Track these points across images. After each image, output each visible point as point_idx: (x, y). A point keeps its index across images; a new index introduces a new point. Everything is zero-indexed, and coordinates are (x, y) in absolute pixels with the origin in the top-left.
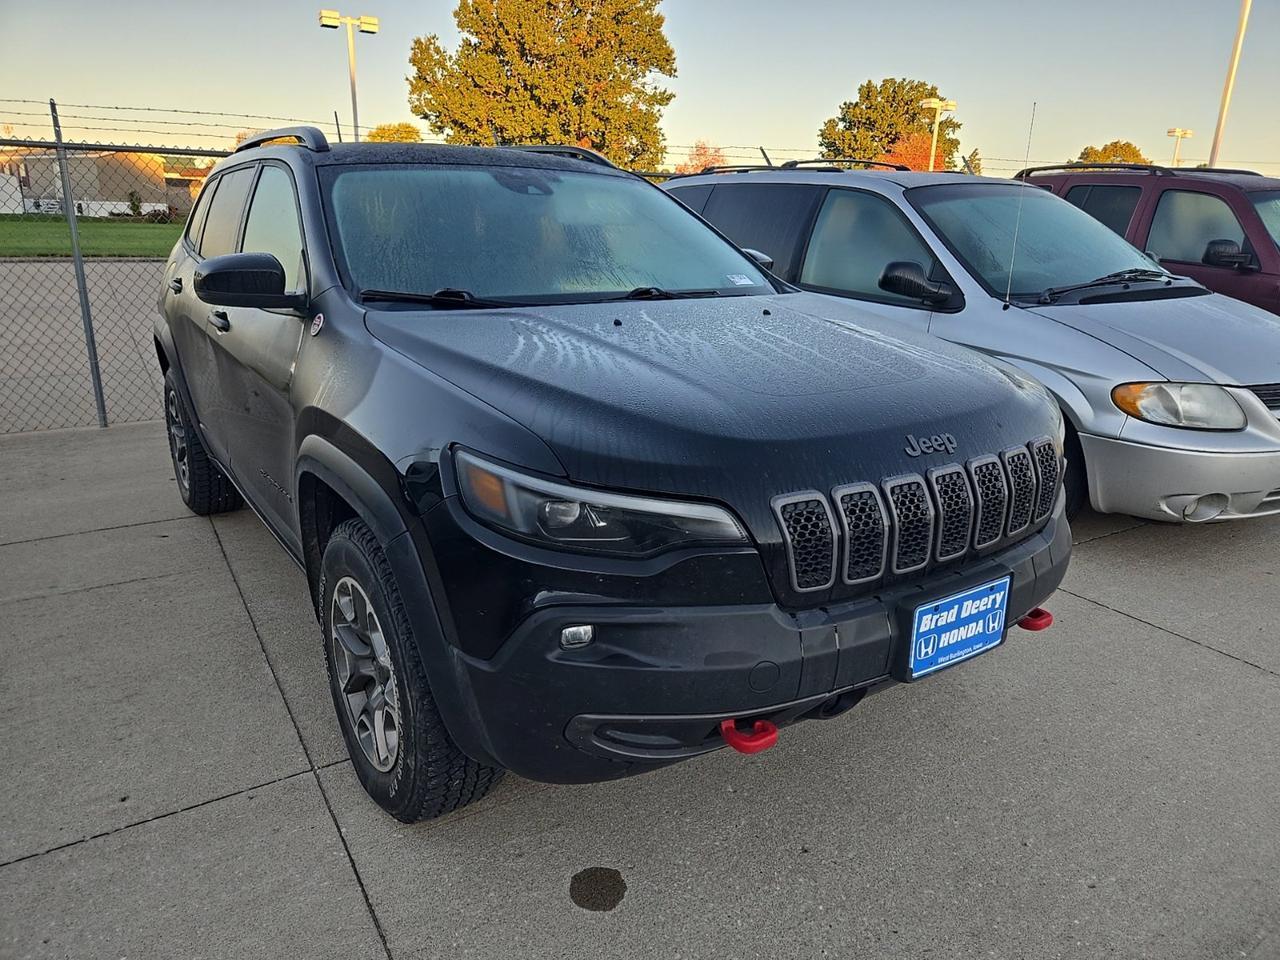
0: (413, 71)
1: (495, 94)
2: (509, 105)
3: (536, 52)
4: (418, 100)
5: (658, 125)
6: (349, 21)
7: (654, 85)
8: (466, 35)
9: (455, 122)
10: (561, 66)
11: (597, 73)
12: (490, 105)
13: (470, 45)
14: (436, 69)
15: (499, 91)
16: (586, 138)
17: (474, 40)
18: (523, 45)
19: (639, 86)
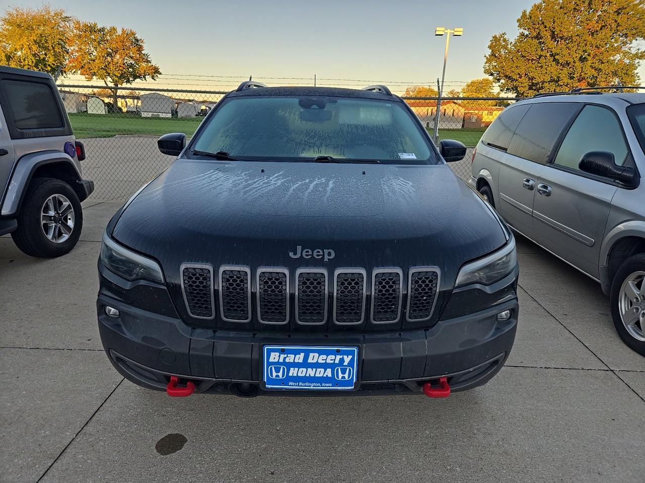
0: (489, 52)
1: (533, 60)
2: (539, 65)
3: (561, 35)
4: (489, 66)
5: (636, 71)
6: (449, 31)
7: (637, 48)
8: (522, 30)
9: (506, 76)
10: (575, 42)
11: (598, 44)
12: (528, 66)
13: (523, 35)
14: (502, 50)
15: (535, 58)
16: (584, 81)
17: (526, 32)
18: (553, 32)
19: (627, 49)
